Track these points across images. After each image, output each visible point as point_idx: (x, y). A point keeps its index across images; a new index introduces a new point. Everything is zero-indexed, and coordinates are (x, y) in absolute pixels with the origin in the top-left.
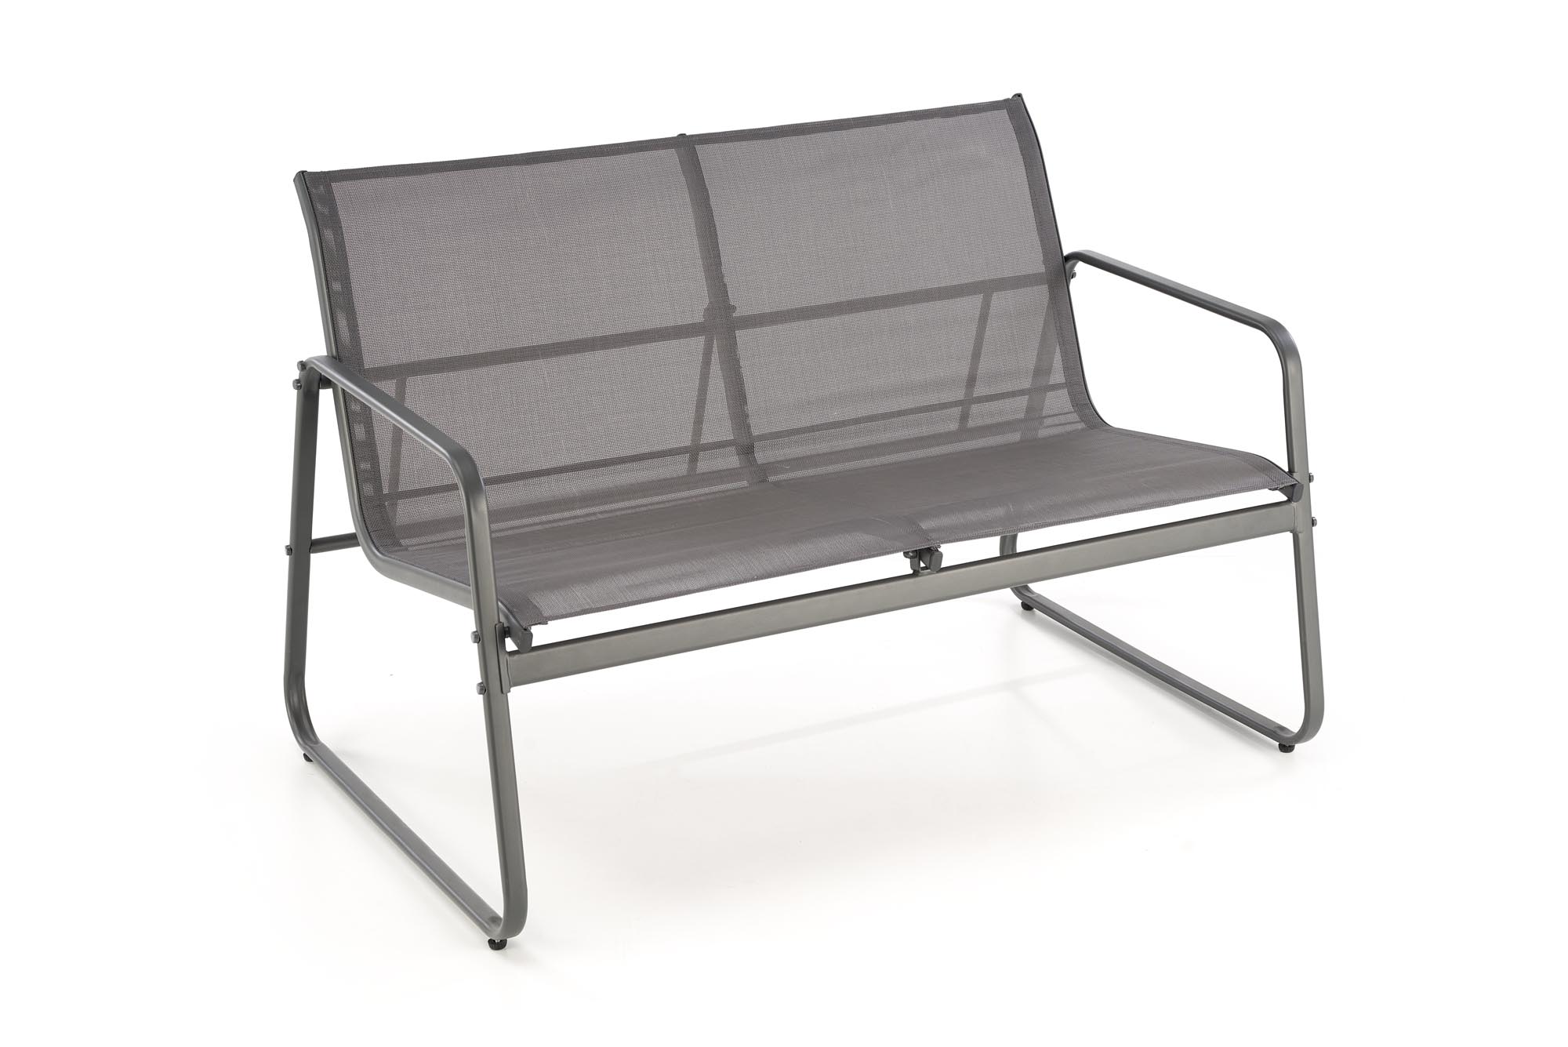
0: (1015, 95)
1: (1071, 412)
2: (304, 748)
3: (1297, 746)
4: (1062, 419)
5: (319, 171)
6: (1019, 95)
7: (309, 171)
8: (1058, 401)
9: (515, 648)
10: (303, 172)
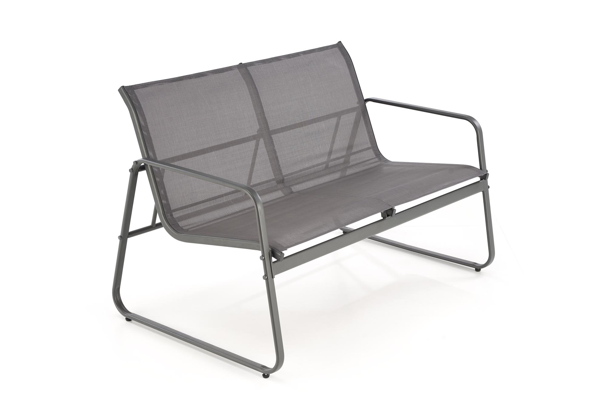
0: (339, 42)
1: (375, 158)
2: (124, 316)
3: (482, 269)
4: (373, 161)
5: (128, 85)
6: (340, 42)
7: (125, 86)
8: (371, 154)
9: (276, 260)
10: (123, 86)
